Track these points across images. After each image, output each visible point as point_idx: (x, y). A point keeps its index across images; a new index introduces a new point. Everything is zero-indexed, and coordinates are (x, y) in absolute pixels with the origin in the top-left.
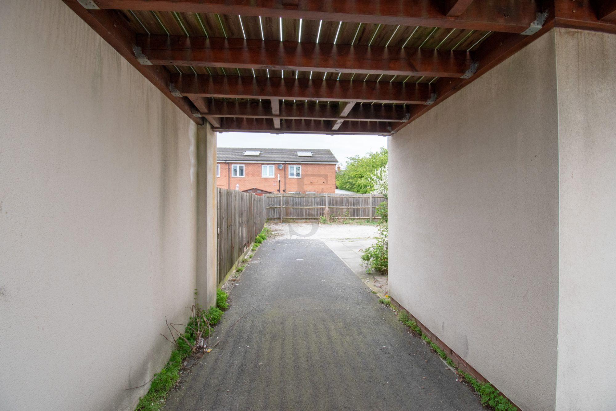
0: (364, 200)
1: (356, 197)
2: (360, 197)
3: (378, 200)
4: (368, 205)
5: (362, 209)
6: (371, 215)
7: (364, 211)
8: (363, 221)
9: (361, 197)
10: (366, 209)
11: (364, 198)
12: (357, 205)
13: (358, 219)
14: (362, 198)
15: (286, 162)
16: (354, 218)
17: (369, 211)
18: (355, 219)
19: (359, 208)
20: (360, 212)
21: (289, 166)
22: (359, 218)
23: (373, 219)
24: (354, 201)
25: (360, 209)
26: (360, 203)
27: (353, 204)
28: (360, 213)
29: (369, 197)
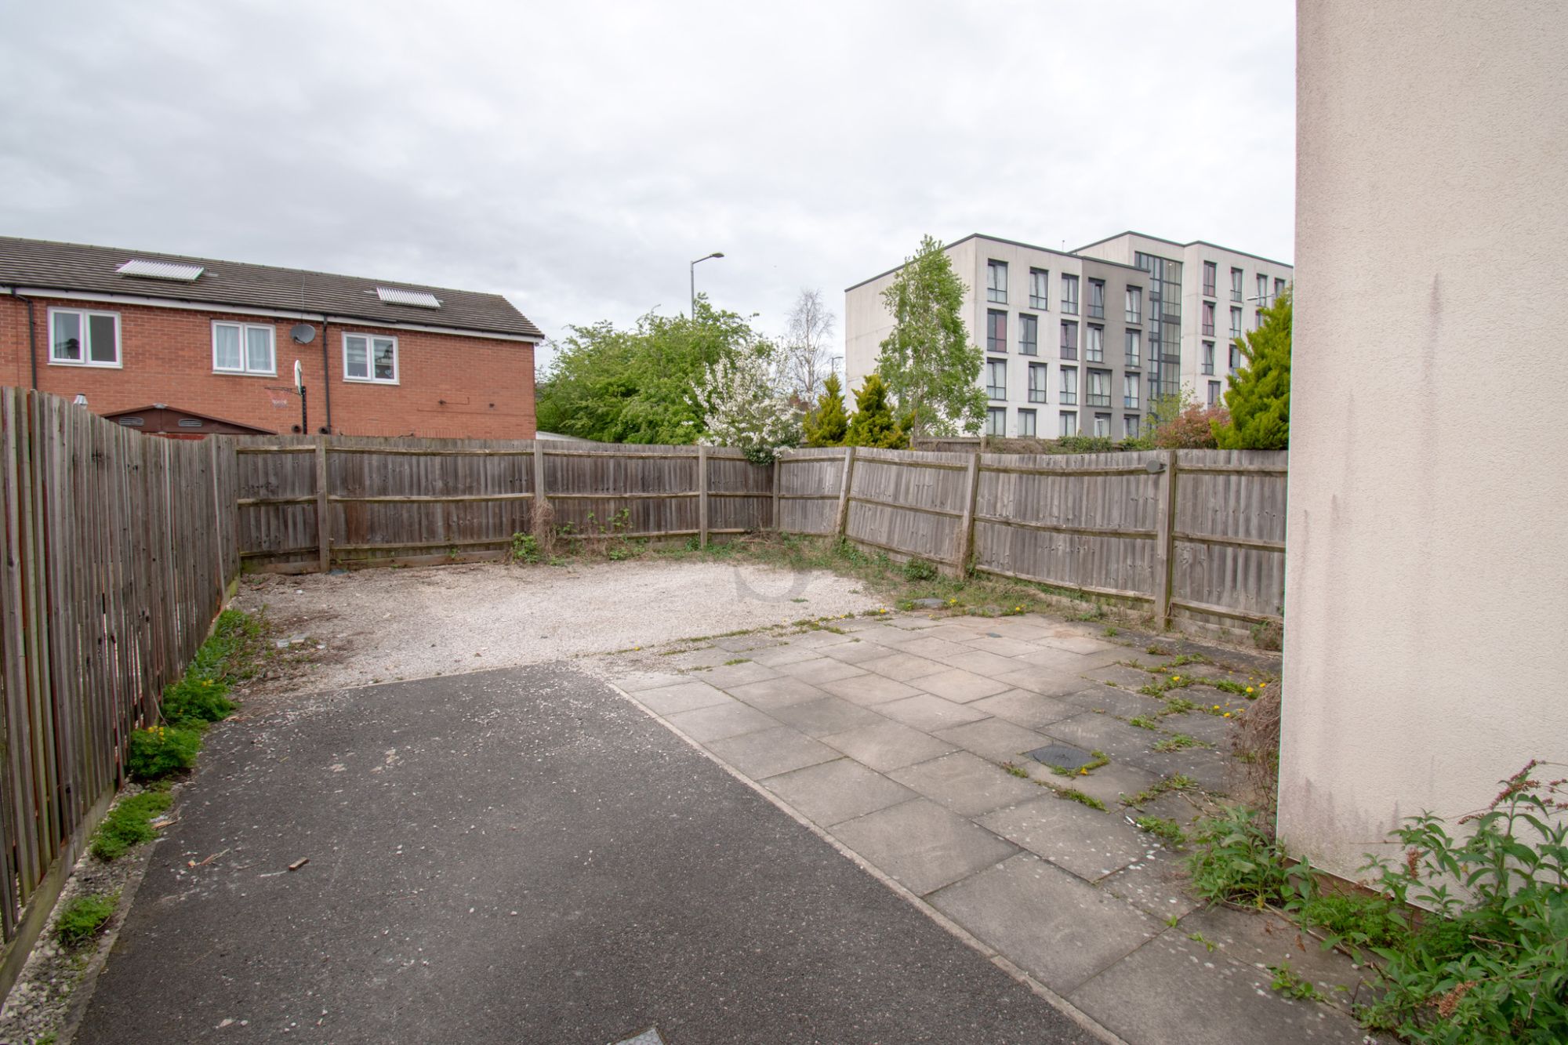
0: (681, 469)
1: (653, 457)
2: (665, 458)
3: (725, 467)
4: (694, 488)
5: (673, 501)
6: (703, 521)
7: (679, 509)
8: (678, 543)
9: (671, 458)
10: (688, 499)
11: (679, 461)
12: (656, 488)
13: (659, 538)
14: (673, 461)
15: (331, 320)
16: (647, 534)
17: (697, 507)
18: (648, 539)
19: (664, 499)
20: (668, 510)
21: (345, 336)
22: (663, 533)
23: (711, 536)
24: (647, 473)
25: (668, 500)
26: (667, 477)
27: (640, 483)
28: (665, 515)
29: (697, 458)
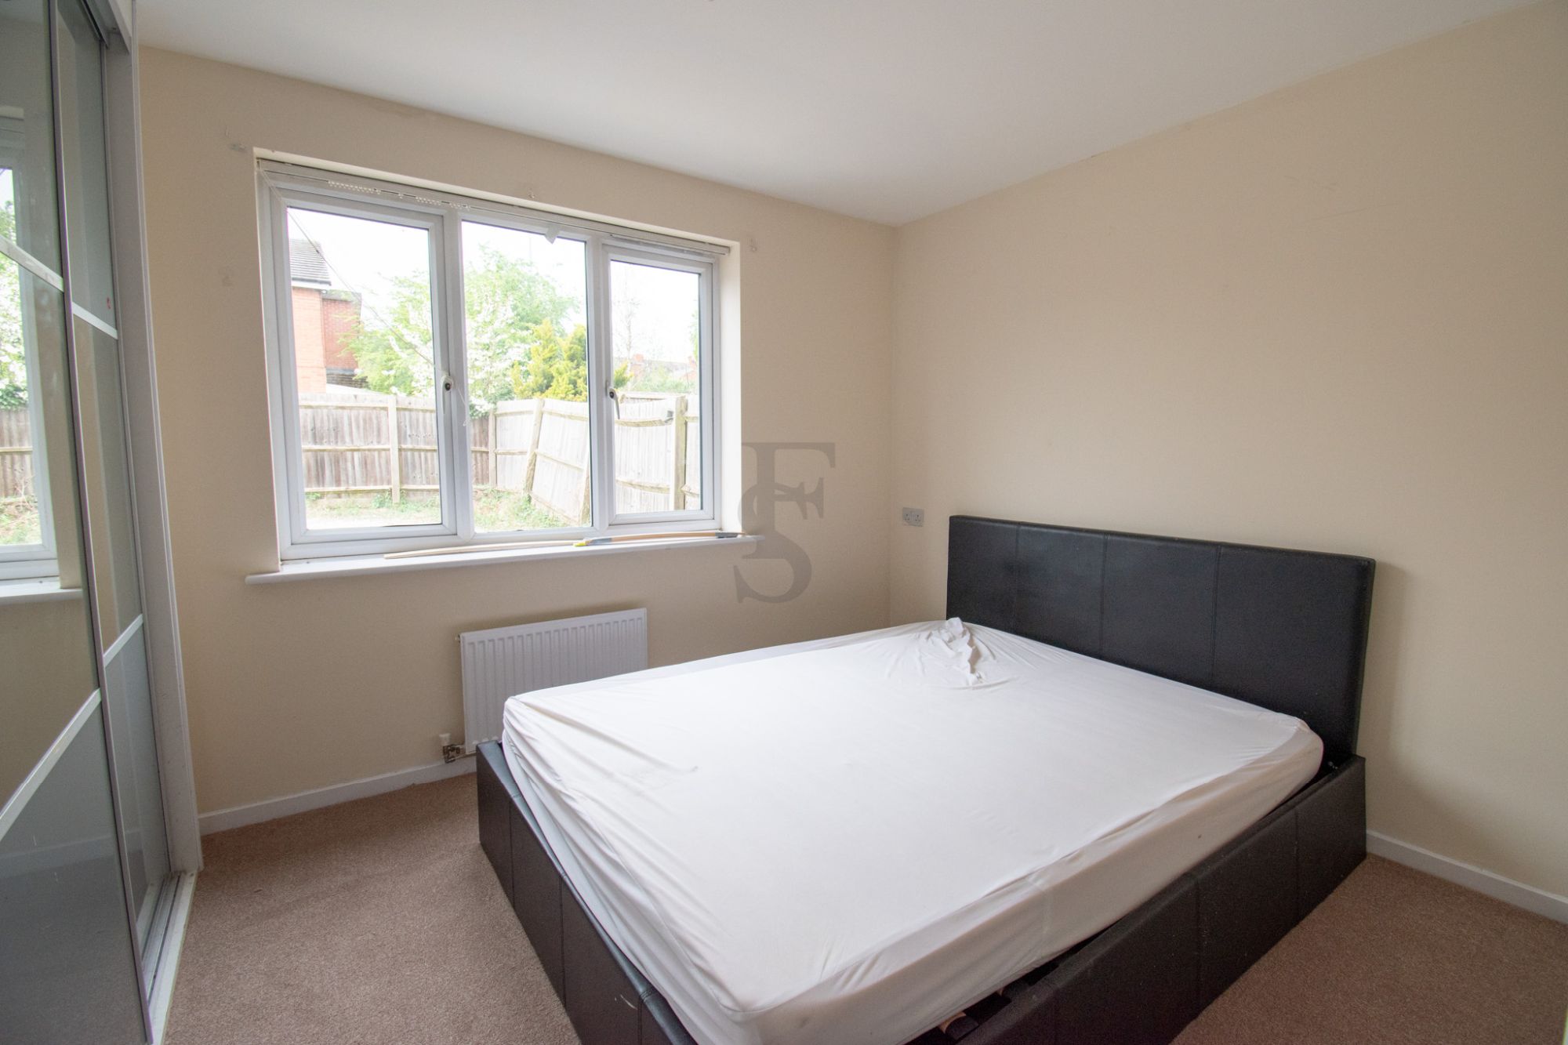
0: (365, 420)
1: (327, 407)
2: (343, 408)
3: (424, 419)
4: (383, 440)
5: (356, 455)
6: (395, 477)
7: (365, 463)
8: (361, 500)
9: (351, 408)
10: (376, 454)
11: (362, 412)
12: (333, 439)
13: (339, 494)
14: (354, 413)
16: (321, 489)
17: (388, 462)
18: (323, 495)
19: (343, 452)
20: (349, 465)
22: (342, 488)
23: (405, 493)
24: (318, 425)
25: (349, 454)
26: (346, 428)
27: (310, 434)
28: (346, 469)
29: (385, 409)
